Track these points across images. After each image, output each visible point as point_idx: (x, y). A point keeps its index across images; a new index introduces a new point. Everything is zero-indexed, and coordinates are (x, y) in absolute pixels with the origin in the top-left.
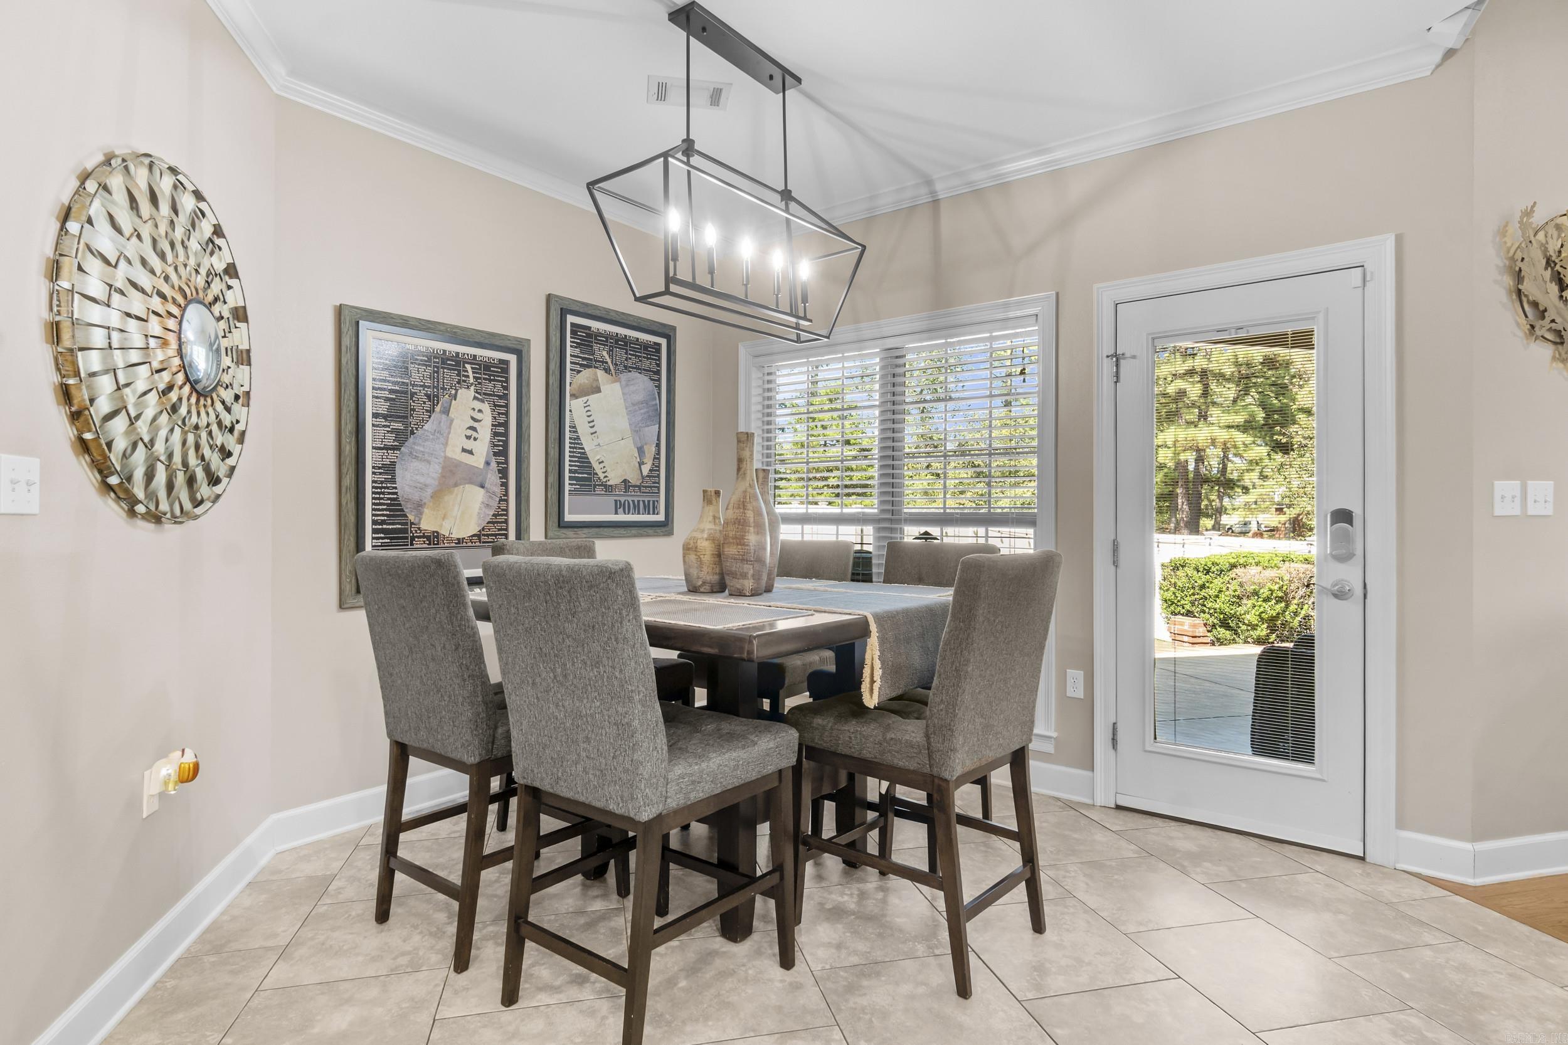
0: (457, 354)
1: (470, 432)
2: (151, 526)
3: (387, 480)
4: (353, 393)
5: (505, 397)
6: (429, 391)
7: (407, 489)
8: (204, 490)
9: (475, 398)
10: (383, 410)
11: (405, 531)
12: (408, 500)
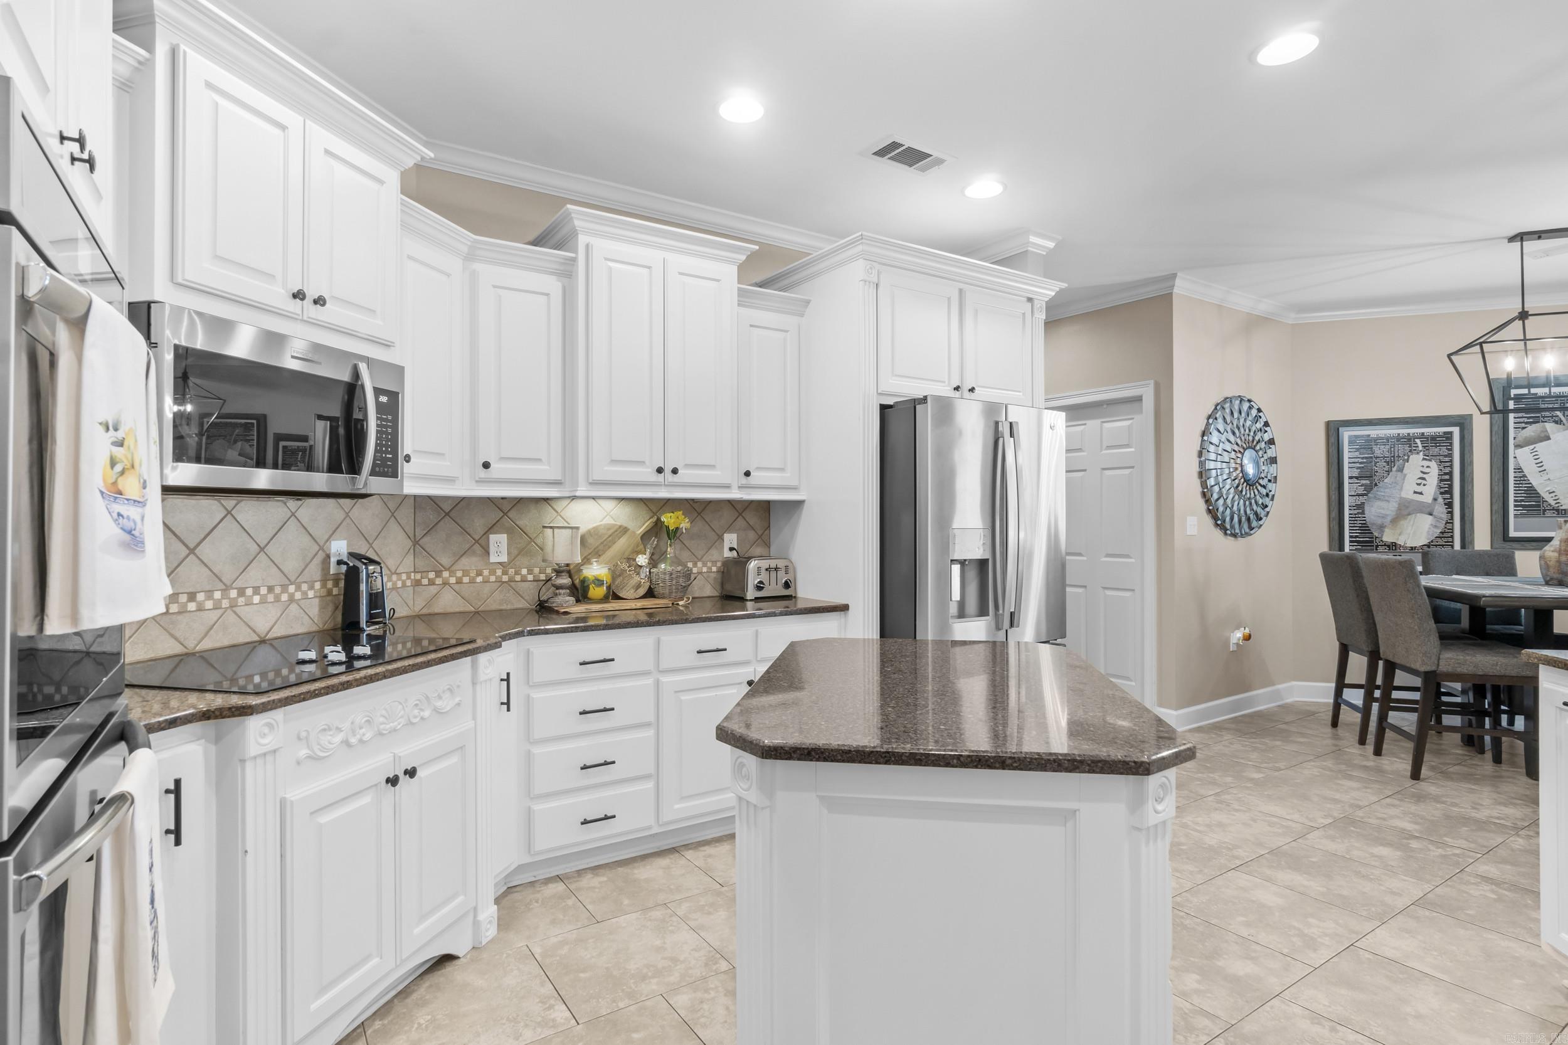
0: (1409, 434)
1: (1419, 481)
2: (1233, 539)
3: (1358, 513)
4: (1337, 467)
5: (1450, 455)
6: (1388, 459)
7: (1372, 517)
8: (1254, 524)
9: (1424, 459)
10: (1356, 473)
11: (1372, 542)
12: (1373, 524)
